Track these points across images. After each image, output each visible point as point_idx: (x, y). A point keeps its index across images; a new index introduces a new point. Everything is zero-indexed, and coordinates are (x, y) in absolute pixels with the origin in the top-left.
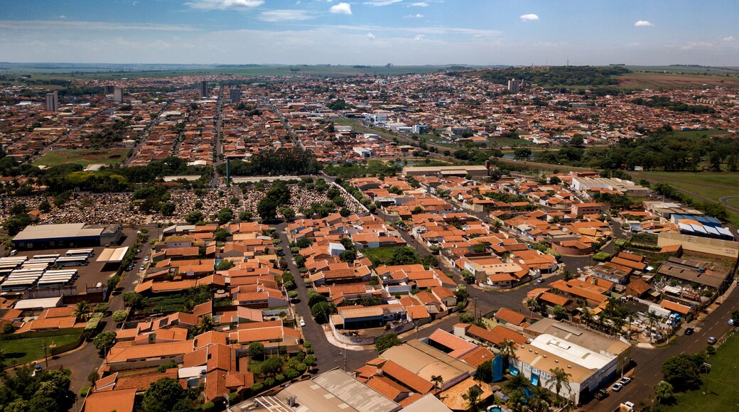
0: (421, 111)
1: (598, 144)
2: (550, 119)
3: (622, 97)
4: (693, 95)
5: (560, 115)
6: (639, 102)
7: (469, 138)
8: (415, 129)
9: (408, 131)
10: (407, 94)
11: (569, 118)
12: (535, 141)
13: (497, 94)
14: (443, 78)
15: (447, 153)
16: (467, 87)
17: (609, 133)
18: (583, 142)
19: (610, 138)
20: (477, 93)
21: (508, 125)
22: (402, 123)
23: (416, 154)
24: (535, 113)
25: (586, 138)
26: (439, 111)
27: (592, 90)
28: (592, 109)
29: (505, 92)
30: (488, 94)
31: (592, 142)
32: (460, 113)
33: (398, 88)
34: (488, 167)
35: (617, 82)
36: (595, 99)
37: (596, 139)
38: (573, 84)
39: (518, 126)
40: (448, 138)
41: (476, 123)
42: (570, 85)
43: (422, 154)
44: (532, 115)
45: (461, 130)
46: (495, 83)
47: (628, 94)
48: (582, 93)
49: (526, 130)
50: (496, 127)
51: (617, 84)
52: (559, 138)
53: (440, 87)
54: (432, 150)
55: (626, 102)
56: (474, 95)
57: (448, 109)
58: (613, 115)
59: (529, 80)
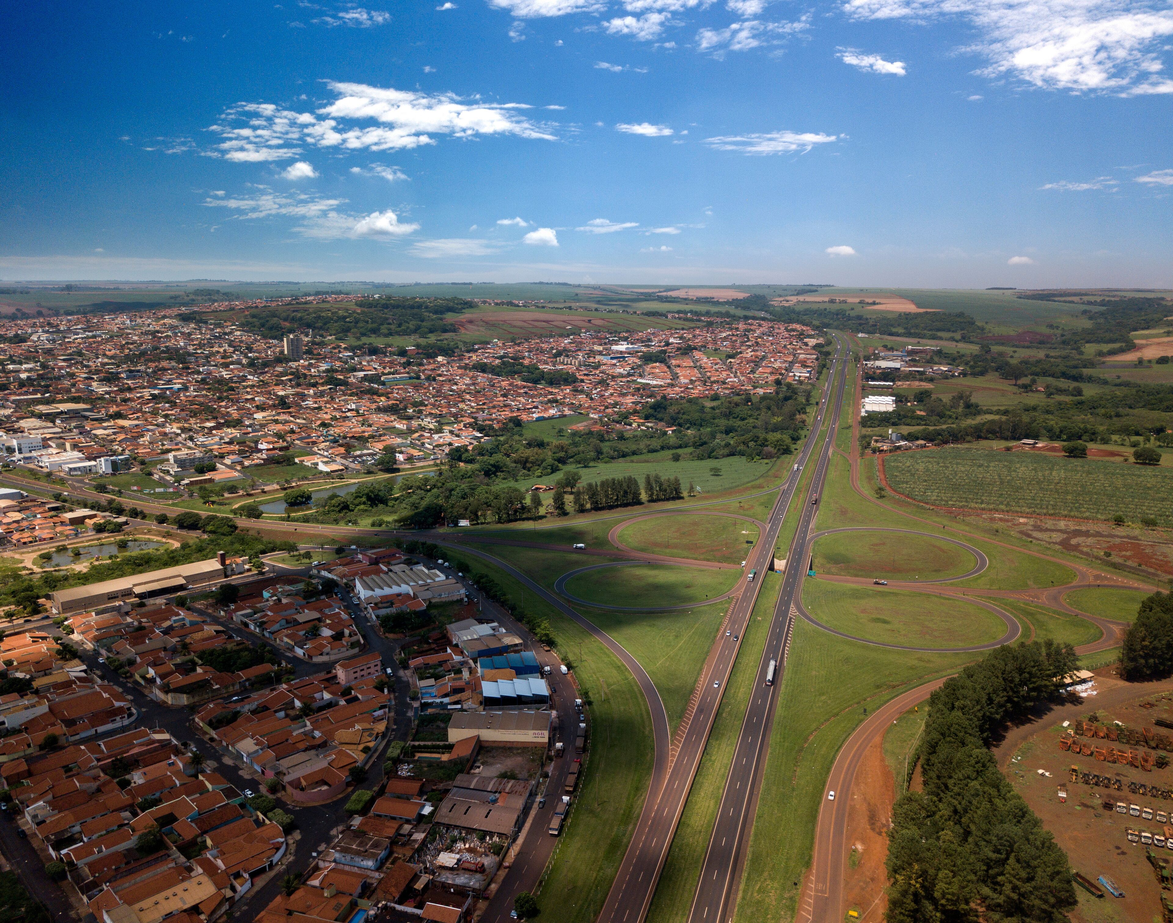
0: (118, 415)
1: (420, 459)
2: (349, 414)
3: (461, 358)
4: (552, 348)
5: (365, 404)
6: (482, 368)
7: (207, 476)
8: (103, 465)
9: (88, 471)
10: (97, 372)
11: (379, 410)
12: (322, 467)
13: (266, 364)
14: (172, 327)
15: (162, 520)
16: (215, 349)
17: (436, 437)
18: (395, 461)
19: (437, 446)
20: (232, 363)
21: (279, 436)
22: (77, 454)
23: (100, 529)
24: (327, 402)
25: (401, 452)
26: (155, 413)
27: (418, 346)
28: (416, 387)
29: (280, 359)
30: (252, 364)
31: (410, 459)
32: (194, 414)
33: (80, 354)
34: (223, 563)
35: (453, 329)
36: (421, 364)
37: (416, 453)
38: (390, 334)
39: (294, 436)
40: (168, 478)
41: (221, 438)
42: (386, 336)
43: (111, 527)
44: (319, 408)
45: (192, 461)
46: (265, 337)
47: (468, 352)
48: (403, 353)
49: (308, 443)
50: (256, 443)
51: (454, 331)
52: (360, 456)
53: (163, 352)
54: (135, 513)
55: (466, 367)
56: (226, 366)
57: (174, 405)
58: (445, 398)
59: (321, 328)
